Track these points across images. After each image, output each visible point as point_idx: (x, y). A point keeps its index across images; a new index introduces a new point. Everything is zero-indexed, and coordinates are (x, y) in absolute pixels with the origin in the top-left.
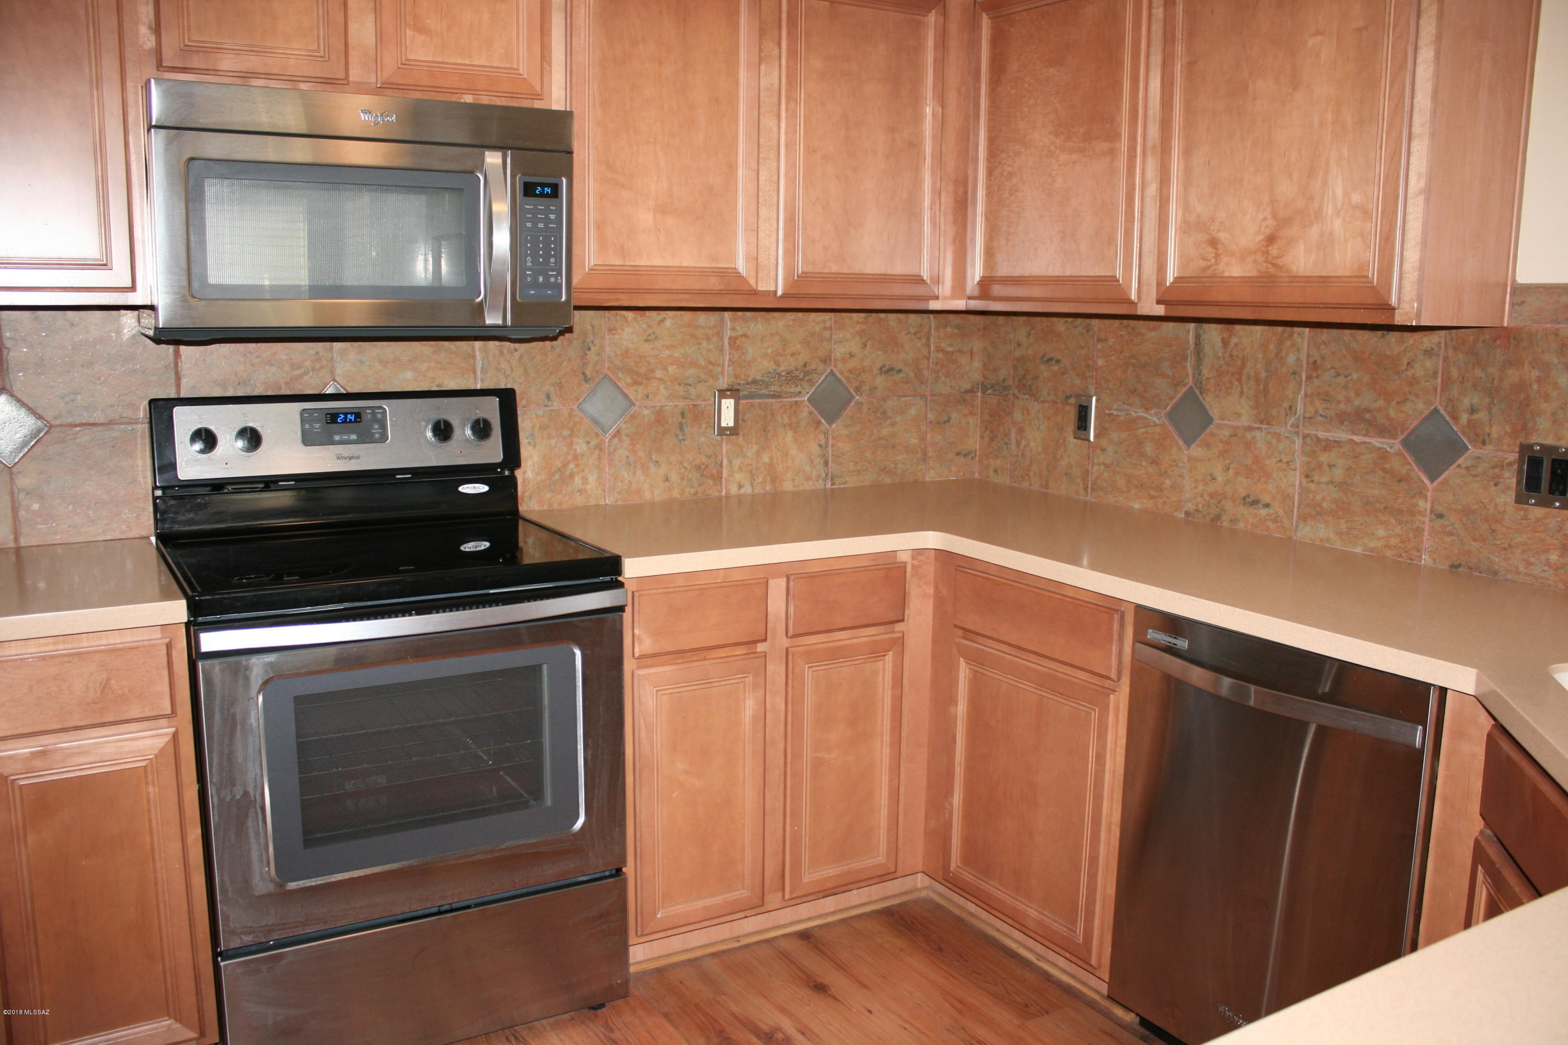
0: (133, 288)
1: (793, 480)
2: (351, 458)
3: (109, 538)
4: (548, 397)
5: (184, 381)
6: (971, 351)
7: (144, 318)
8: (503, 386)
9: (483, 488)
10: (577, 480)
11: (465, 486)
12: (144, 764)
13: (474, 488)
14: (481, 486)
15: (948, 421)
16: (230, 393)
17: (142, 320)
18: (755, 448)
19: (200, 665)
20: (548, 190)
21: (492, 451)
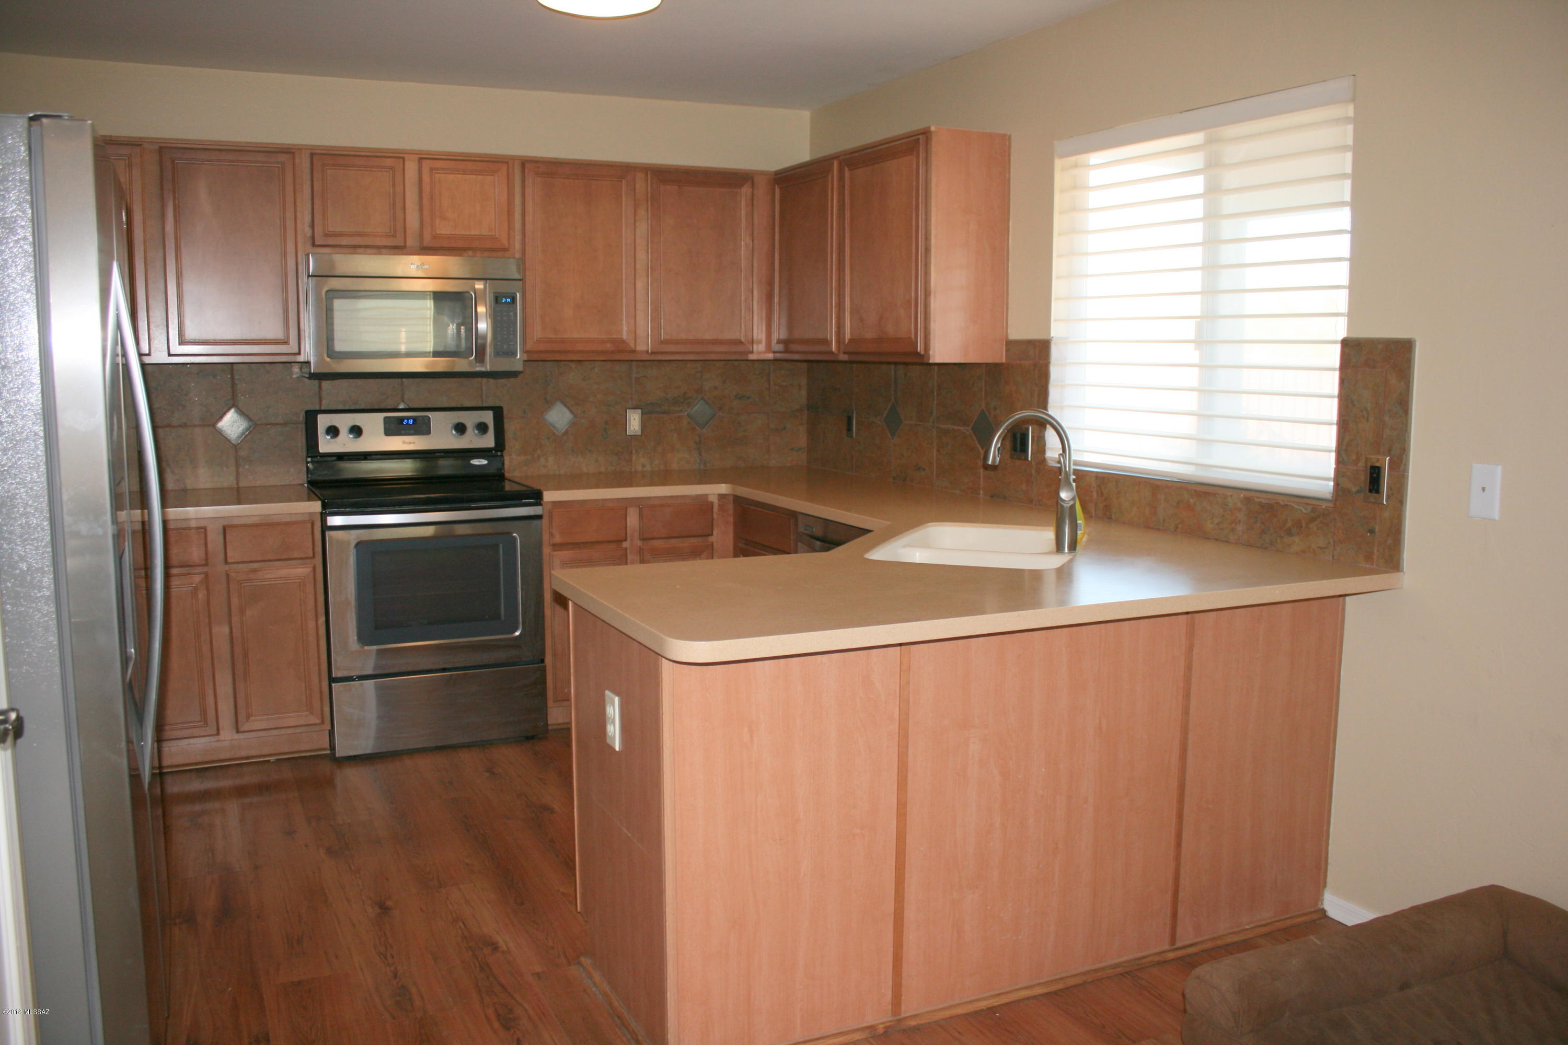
0: (299, 353)
1: (678, 463)
2: (410, 443)
3: (283, 484)
4: (525, 412)
5: (324, 402)
6: (800, 386)
7: (304, 368)
8: (498, 405)
9: (485, 462)
10: (542, 460)
11: (474, 460)
12: (298, 581)
13: (479, 461)
14: (483, 460)
15: (785, 428)
16: (347, 408)
17: (303, 370)
18: (653, 443)
19: (327, 533)
20: (509, 300)
21: (488, 441)
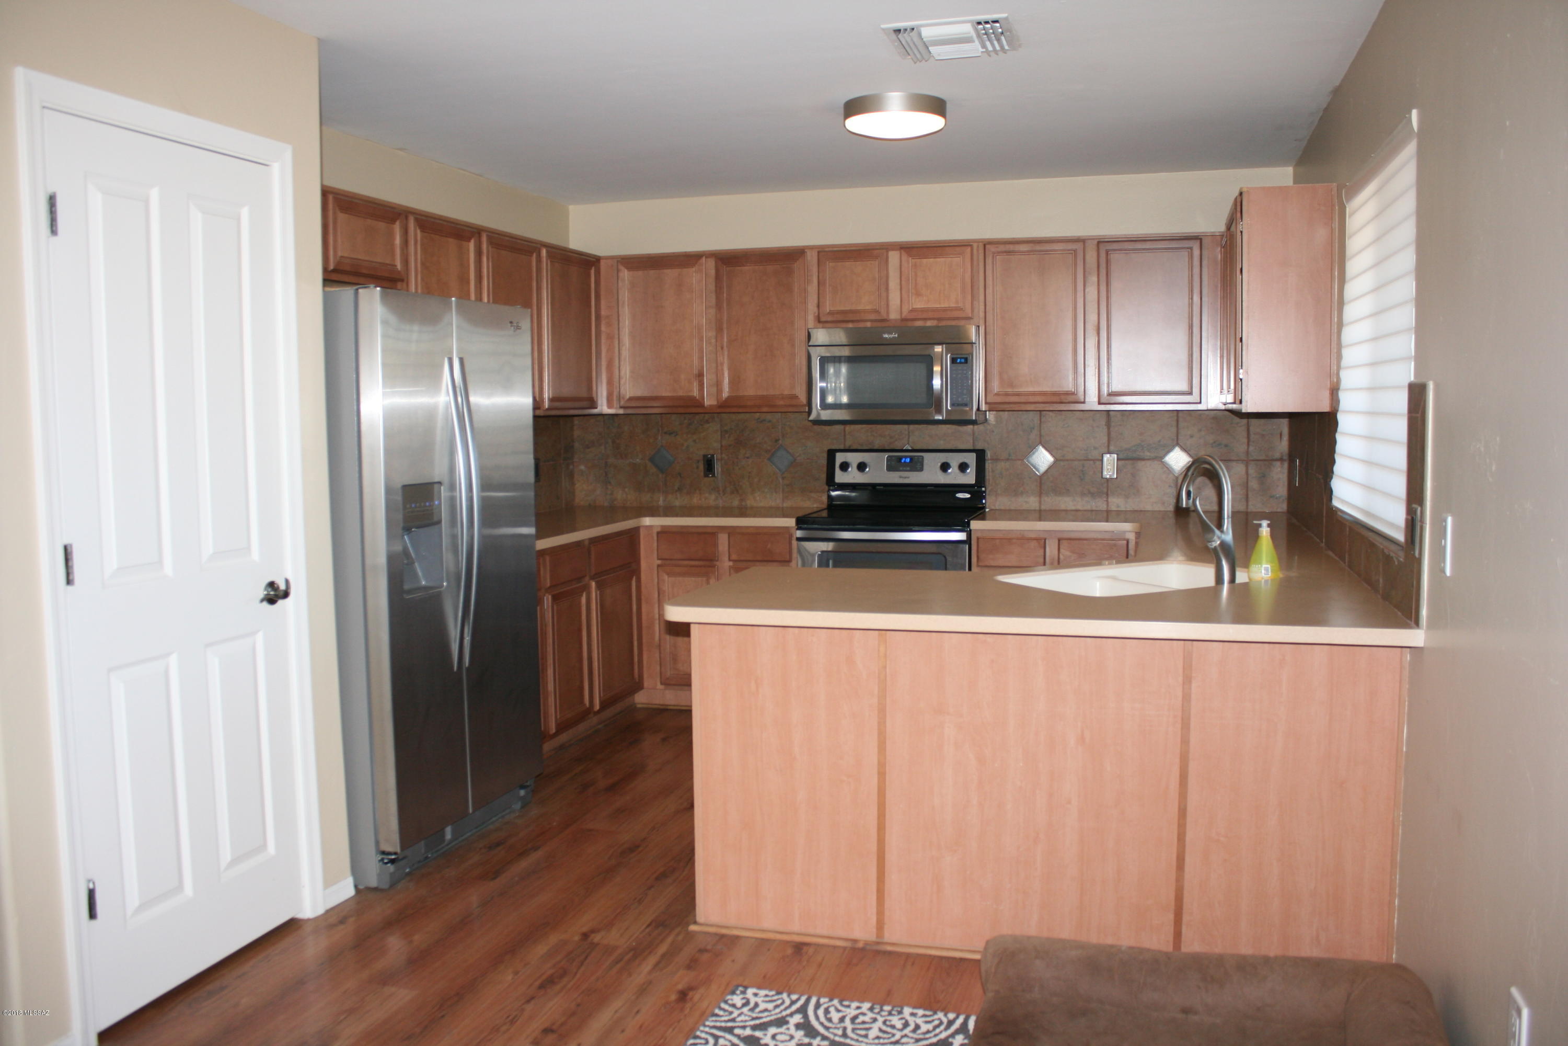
1: (1153, 505)
2: (906, 478)
8: (980, 448)
9: (968, 496)
10: (1025, 497)
11: (959, 494)
13: (963, 495)
14: (967, 494)
15: (1264, 476)
18: (1127, 485)
20: (963, 360)
21: (970, 477)
